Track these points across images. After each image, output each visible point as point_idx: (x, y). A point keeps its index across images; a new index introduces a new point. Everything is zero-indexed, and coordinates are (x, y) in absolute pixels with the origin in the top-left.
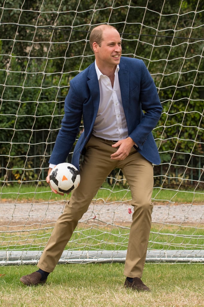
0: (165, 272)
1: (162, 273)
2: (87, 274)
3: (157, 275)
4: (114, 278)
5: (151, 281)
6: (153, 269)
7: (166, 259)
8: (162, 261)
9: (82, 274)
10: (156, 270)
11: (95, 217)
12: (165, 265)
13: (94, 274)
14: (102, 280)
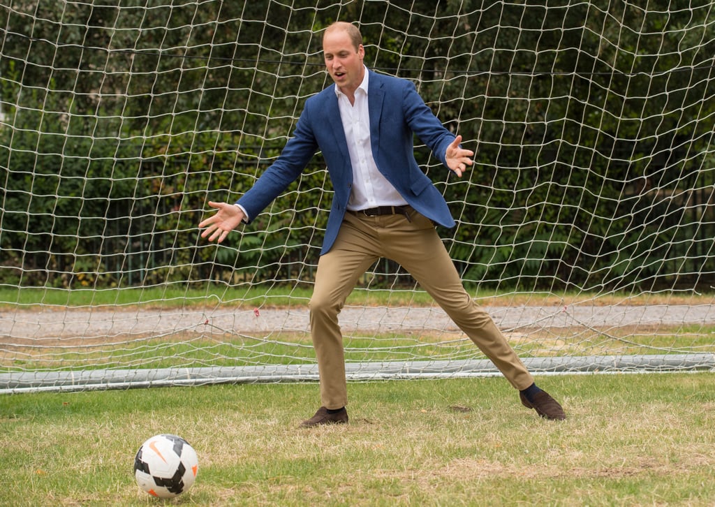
0: (298, 394)
1: (295, 394)
2: (187, 399)
3: (287, 397)
4: (227, 403)
5: (280, 406)
6: (282, 390)
7: (300, 376)
8: (293, 381)
9: (182, 399)
10: (285, 391)
11: (207, 322)
12: (298, 385)
13: (199, 399)
14: (210, 405)
